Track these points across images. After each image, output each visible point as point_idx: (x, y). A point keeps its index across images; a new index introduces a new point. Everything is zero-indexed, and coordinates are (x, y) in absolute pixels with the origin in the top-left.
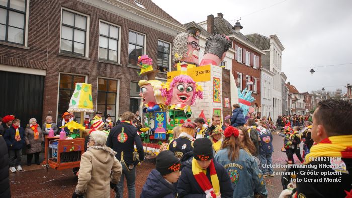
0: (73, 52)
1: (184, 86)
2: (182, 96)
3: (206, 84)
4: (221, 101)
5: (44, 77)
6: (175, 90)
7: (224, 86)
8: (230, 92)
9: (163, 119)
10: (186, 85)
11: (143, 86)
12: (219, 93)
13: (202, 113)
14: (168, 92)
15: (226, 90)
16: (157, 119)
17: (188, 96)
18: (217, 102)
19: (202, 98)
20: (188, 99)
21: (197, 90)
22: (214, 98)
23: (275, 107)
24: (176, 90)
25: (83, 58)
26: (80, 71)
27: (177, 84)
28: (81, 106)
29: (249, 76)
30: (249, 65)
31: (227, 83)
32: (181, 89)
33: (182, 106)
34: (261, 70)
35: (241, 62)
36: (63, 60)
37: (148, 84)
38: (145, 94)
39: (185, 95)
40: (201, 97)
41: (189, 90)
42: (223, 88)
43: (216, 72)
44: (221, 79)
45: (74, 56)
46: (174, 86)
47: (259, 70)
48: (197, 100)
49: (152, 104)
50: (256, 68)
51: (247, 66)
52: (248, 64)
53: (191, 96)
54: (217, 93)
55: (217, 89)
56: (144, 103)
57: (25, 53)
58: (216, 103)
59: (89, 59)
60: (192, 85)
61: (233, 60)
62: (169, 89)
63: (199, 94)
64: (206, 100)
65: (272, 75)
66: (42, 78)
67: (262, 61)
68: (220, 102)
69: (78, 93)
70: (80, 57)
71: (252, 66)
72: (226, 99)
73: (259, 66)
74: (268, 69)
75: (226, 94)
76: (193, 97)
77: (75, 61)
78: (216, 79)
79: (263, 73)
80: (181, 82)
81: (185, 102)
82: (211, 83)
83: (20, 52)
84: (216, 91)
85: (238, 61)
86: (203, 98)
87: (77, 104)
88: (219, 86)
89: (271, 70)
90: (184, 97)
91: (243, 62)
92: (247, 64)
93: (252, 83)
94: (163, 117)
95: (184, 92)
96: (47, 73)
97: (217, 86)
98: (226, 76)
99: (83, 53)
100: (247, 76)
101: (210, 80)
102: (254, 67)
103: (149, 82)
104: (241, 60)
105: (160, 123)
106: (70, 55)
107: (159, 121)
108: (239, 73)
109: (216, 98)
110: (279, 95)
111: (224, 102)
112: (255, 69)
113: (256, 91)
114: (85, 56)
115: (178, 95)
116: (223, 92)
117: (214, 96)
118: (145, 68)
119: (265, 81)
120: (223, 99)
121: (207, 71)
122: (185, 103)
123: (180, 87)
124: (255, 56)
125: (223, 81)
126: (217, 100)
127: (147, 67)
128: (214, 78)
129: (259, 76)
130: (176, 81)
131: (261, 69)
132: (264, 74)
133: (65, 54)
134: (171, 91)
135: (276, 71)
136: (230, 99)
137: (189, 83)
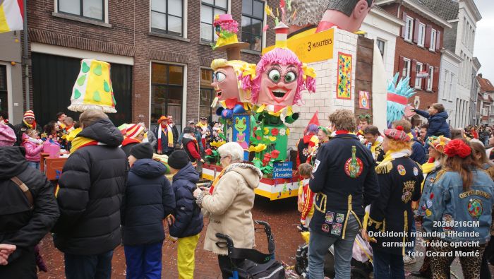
0: (167, 31)
1: (280, 72)
2: (278, 91)
3: (325, 65)
4: (353, 96)
5: (131, 67)
6: (265, 79)
7: (361, 69)
8: (371, 82)
9: (245, 126)
10: (284, 69)
11: (219, 70)
12: (349, 83)
13: (315, 117)
14: (253, 83)
15: (365, 78)
16: (236, 126)
17: (288, 90)
18: (343, 98)
19: (314, 91)
20: (288, 96)
21: (305, 77)
22: (339, 91)
23: (458, 113)
24: (267, 79)
25: (180, 39)
26: (177, 59)
27: (269, 67)
28: (89, 101)
29: (421, 64)
30: (422, 46)
31: (365, 64)
32: (276, 78)
33: (278, 108)
34: (441, 54)
35: (410, 41)
36: (154, 42)
37: (228, 67)
38: (223, 84)
39: (284, 88)
40: (311, 89)
41: (289, 78)
42: (358, 73)
43: (345, 42)
44: (354, 56)
45: (168, 36)
46: (262, 71)
47: (438, 53)
48: (305, 94)
49: (234, 101)
50: (433, 50)
51: (419, 47)
52: (421, 44)
53: (294, 90)
54: (345, 81)
55: (345, 75)
56: (219, 100)
57: (107, 33)
58: (341, 100)
59: (189, 40)
60: (295, 69)
61: (397, 37)
62: (254, 77)
63: (310, 84)
64: (324, 95)
65: (458, 62)
66: (129, 69)
67: (444, 39)
68: (350, 99)
69: (84, 78)
70: (177, 38)
71: (427, 46)
72: (362, 93)
73: (438, 48)
74: (453, 51)
75: (364, 84)
76: (298, 90)
77: (169, 43)
78: (343, 57)
79: (444, 58)
80: (276, 64)
81: (283, 101)
82: (333, 63)
83: (100, 32)
84: (342, 78)
85: (406, 39)
86: (317, 90)
87: (82, 97)
88: (350, 69)
89: (457, 52)
90: (282, 91)
91: (413, 40)
92: (419, 44)
93: (426, 74)
94: (245, 123)
95: (281, 84)
96: (135, 62)
97: (346, 69)
98: (366, 52)
99: (181, 32)
100: (418, 63)
101: (331, 57)
102: (431, 49)
103: (231, 63)
104: (411, 38)
105: (241, 134)
106: (163, 35)
107: (238, 130)
108: (405, 59)
109: (342, 90)
110: (466, 94)
111: (357, 99)
112: (432, 52)
113: (431, 87)
114: (182, 36)
115: (270, 89)
116: (356, 80)
117: (340, 88)
118: (224, 38)
119: (446, 71)
120: (357, 93)
121: (328, 42)
122: (282, 104)
123: (274, 73)
124: (433, 31)
125: (358, 60)
126: (344, 95)
127: (228, 36)
128: (340, 53)
129: (437, 64)
130: (267, 63)
131: (442, 51)
132: (445, 60)
133: (157, 34)
134: (258, 80)
135: (465, 55)
136: (371, 93)
137: (290, 65)
